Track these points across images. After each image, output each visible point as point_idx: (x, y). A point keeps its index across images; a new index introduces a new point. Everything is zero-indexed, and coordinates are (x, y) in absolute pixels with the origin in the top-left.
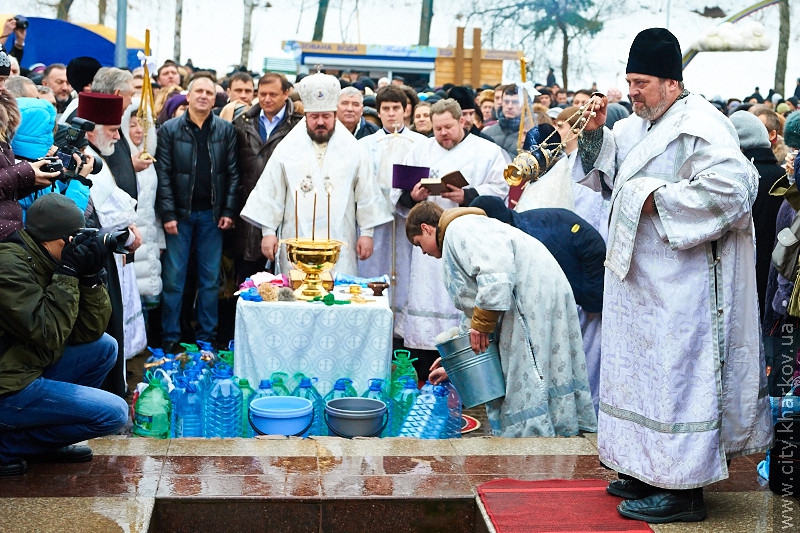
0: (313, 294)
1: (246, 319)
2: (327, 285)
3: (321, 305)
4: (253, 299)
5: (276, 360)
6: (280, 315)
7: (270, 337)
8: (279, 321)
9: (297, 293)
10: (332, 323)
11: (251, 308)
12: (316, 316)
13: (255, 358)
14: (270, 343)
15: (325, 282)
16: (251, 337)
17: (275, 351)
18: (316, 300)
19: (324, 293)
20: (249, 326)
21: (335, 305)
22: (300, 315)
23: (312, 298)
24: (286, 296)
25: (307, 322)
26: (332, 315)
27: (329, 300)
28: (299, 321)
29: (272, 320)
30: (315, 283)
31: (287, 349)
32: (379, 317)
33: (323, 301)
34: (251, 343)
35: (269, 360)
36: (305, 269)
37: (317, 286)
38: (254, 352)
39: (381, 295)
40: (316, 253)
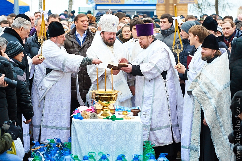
0: (106, 116)
1: (76, 127)
2: (112, 111)
3: (110, 120)
4: (79, 118)
5: (90, 146)
6: (91, 125)
7: (87, 136)
8: (91, 128)
9: (99, 115)
10: (115, 129)
11: (78, 123)
12: (107, 126)
13: (81, 146)
14: (87, 138)
15: (111, 110)
16: (78, 136)
17: (89, 142)
18: (108, 118)
19: (110, 115)
20: (77, 131)
21: (116, 121)
22: (100, 125)
23: (105, 117)
24: (94, 117)
25: (103, 128)
26: (115, 125)
27: (113, 118)
28: (100, 128)
29: (88, 128)
30: (107, 110)
31: (95, 141)
32: (137, 126)
33: (111, 118)
34: (79, 138)
35: (87, 146)
36: (102, 104)
37: (108, 112)
38: (80, 142)
39: (137, 115)
40: (107, 96)
